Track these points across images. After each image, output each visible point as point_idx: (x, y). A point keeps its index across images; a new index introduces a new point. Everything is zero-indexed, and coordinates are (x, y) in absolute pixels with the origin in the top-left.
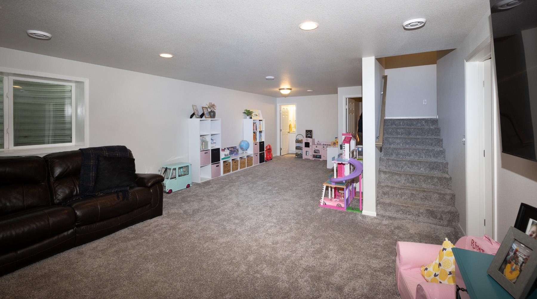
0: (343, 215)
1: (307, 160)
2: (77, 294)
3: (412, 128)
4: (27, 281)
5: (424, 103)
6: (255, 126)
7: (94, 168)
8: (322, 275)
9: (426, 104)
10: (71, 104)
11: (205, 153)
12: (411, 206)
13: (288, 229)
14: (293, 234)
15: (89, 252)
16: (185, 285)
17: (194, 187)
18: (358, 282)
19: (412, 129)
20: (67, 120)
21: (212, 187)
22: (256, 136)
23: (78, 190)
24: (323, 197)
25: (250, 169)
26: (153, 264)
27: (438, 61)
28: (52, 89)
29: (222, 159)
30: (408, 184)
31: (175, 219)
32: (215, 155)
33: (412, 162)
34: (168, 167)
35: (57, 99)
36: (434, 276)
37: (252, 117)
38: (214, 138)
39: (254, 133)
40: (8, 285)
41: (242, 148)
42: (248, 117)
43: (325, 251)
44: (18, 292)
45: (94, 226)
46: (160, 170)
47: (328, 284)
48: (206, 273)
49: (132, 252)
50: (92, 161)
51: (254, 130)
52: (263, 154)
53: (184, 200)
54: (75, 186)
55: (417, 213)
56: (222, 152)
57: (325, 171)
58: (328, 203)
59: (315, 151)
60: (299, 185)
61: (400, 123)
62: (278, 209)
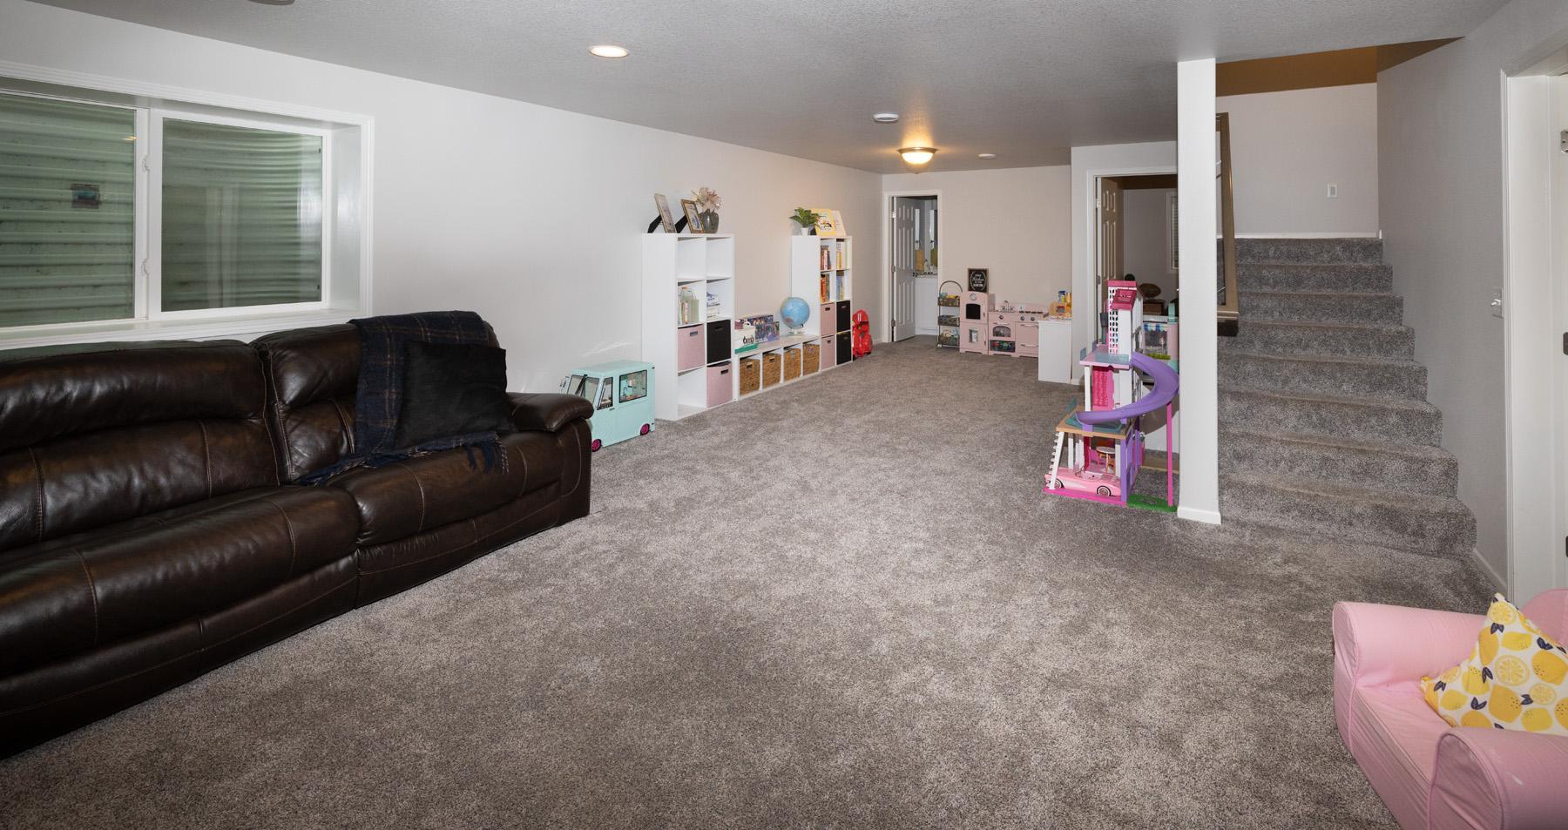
0: (1122, 521)
1: (973, 356)
2: (392, 750)
3: (1308, 267)
4: (234, 709)
5: (1331, 194)
6: (826, 256)
7: (394, 377)
8: (1106, 698)
9: (1335, 196)
10: (319, 188)
11: (692, 334)
12: (1325, 495)
13: (969, 559)
14: (988, 573)
15: (397, 623)
16: (705, 724)
17: (662, 432)
18: (1220, 720)
19: (1308, 271)
20: (306, 234)
21: (715, 434)
22: (828, 285)
23: (352, 440)
24: (1055, 466)
25: (814, 381)
26: (597, 660)
27: (1379, 75)
28: (264, 145)
29: (737, 351)
30: (1307, 431)
31: (629, 527)
32: (718, 339)
33: (1317, 368)
34: (591, 374)
35: (273, 175)
36: (1472, 707)
37: (817, 229)
38: (714, 288)
39: (823, 276)
40: (182, 723)
41: (788, 321)
42: (805, 231)
43: (1097, 627)
44: (216, 741)
45: (407, 546)
46: (565, 383)
47: (1133, 726)
48: (759, 691)
49: (527, 625)
50: (389, 356)
51: (822, 267)
52: (846, 338)
53: (640, 469)
54: (343, 427)
55: (1345, 515)
56: (736, 331)
57: (1033, 387)
58: (1070, 484)
59: (997, 330)
60: (970, 430)
61: (1267, 251)
62: (926, 499)
